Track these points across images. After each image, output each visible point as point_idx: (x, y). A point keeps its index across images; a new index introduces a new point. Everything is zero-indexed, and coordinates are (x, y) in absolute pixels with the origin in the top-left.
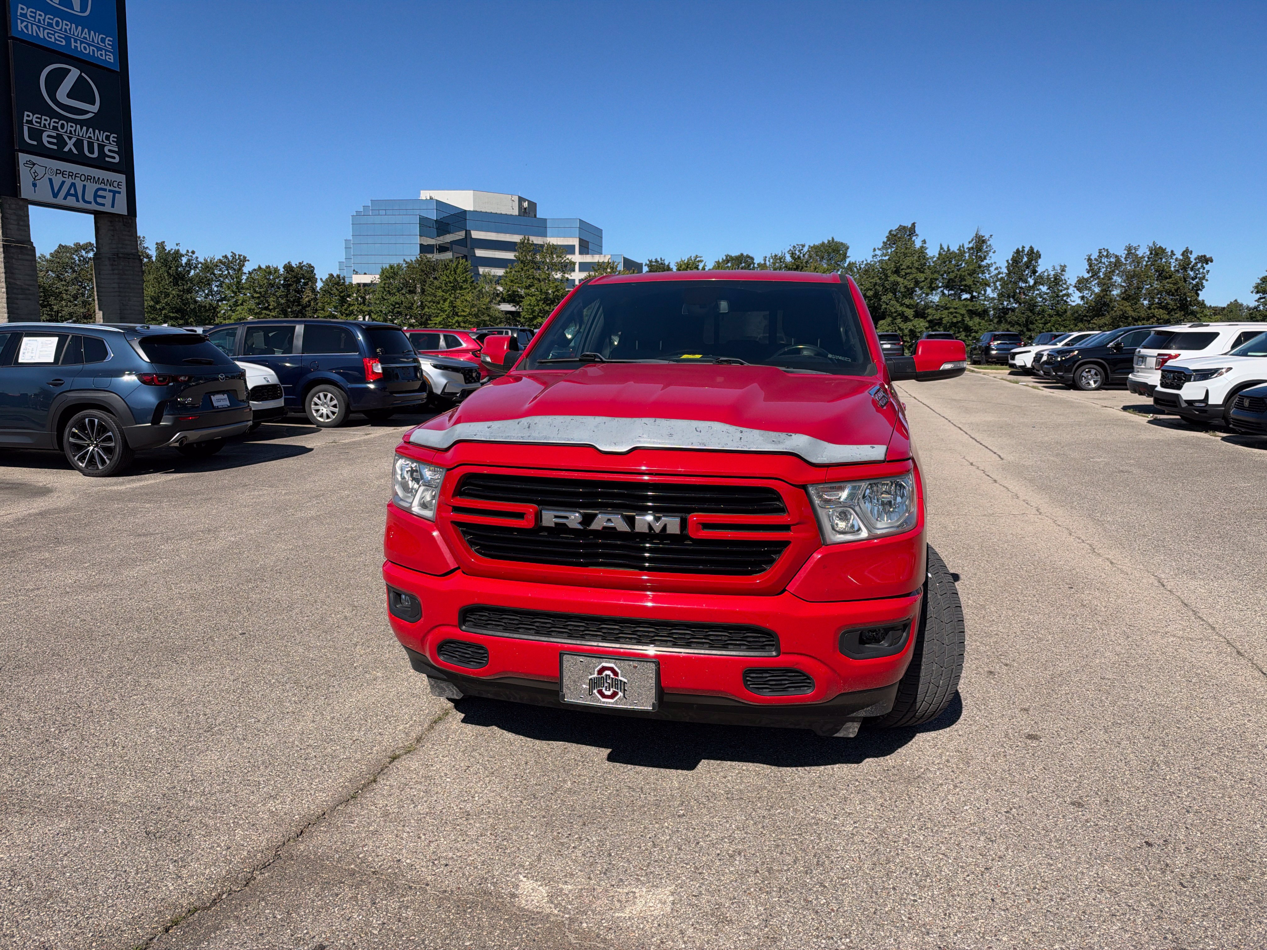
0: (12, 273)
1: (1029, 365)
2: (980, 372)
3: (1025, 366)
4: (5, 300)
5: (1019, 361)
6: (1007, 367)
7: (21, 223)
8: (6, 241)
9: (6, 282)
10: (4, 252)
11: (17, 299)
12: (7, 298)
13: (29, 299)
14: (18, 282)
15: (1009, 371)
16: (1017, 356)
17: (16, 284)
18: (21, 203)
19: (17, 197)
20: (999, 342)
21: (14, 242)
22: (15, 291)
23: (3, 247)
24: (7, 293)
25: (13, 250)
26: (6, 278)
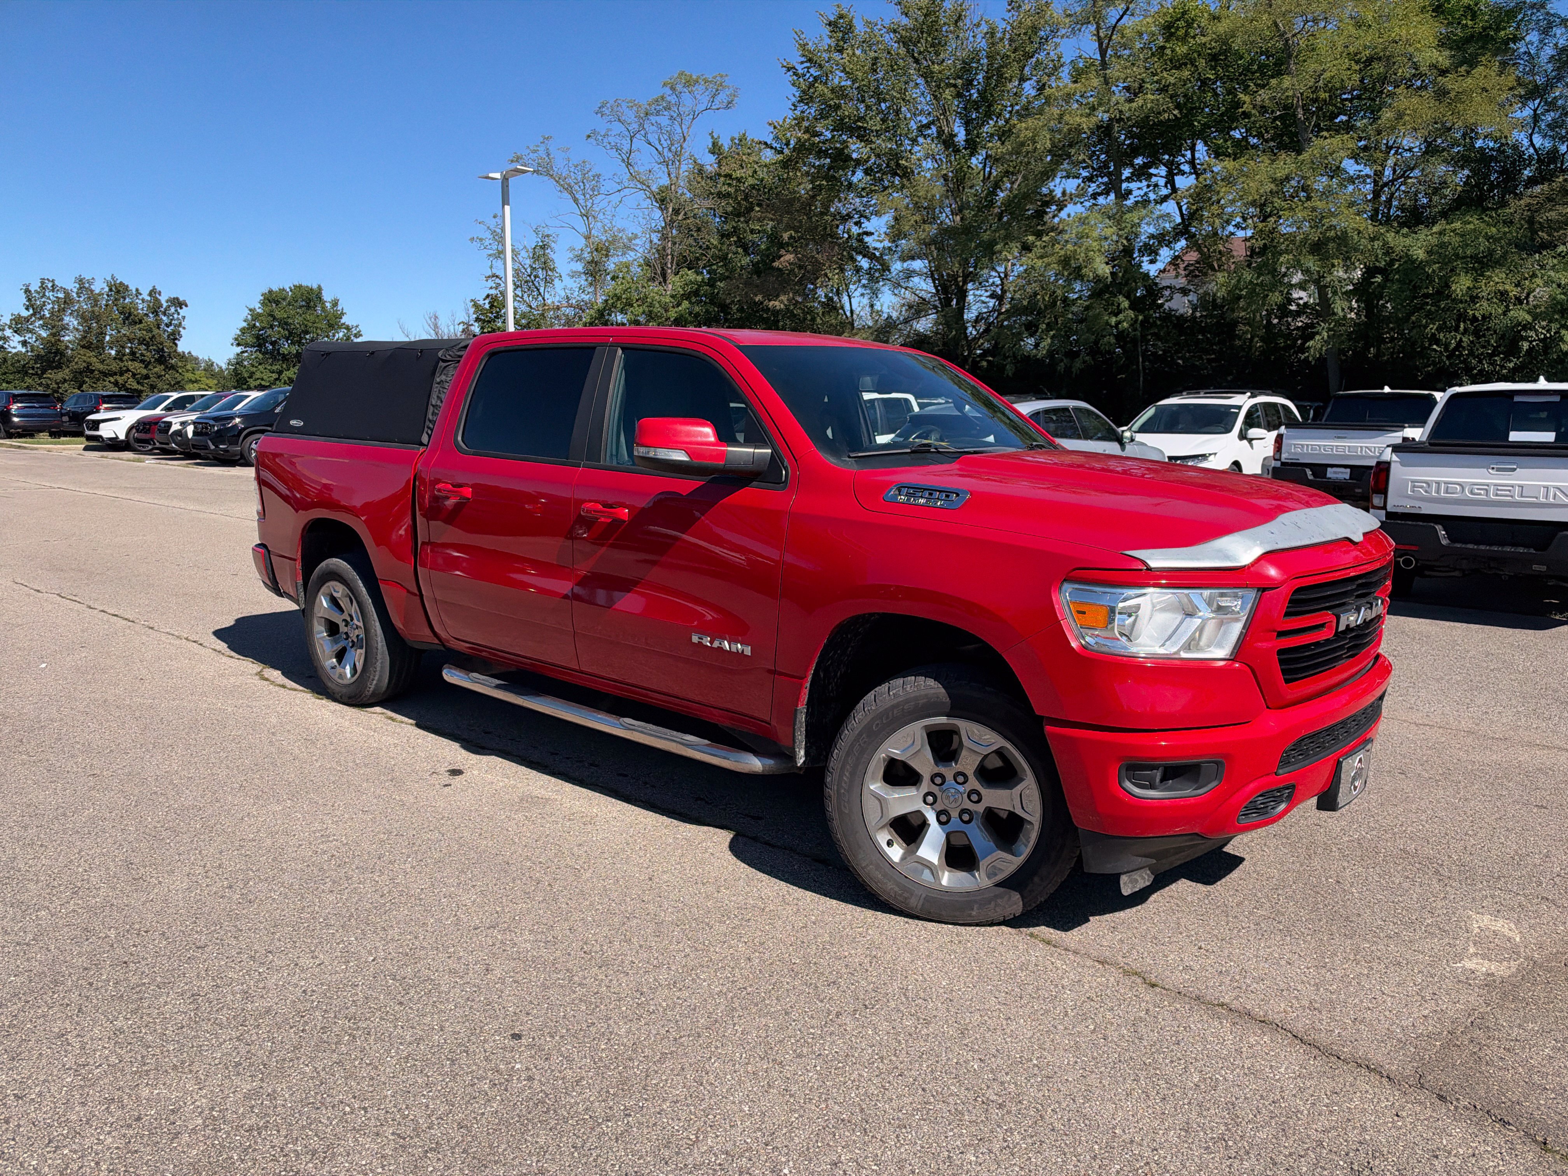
1: (122, 437)
2: (36, 449)
3: (117, 437)
5: (106, 431)
6: (83, 439)
15: (83, 446)
16: (102, 425)
20: (19, 405)
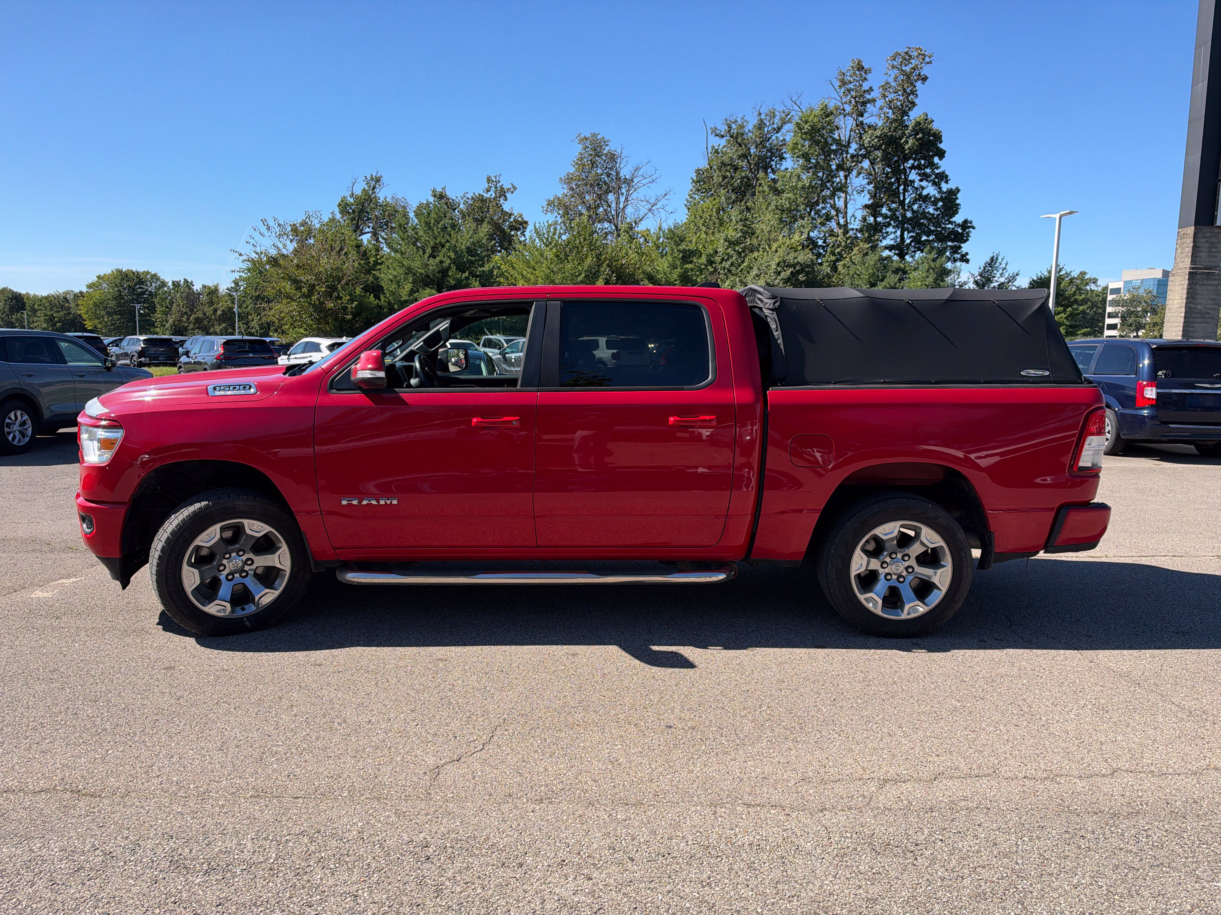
0: (1194, 298)
4: (1182, 324)
7: (1213, 250)
8: (1193, 268)
9: (1186, 307)
10: (1189, 279)
11: (1194, 323)
12: (1185, 322)
13: (1208, 323)
14: (1199, 307)
17: (1197, 309)
18: (1216, 230)
19: (1213, 225)
21: (1201, 269)
22: (1194, 315)
23: (1189, 275)
24: (1185, 318)
25: (1199, 276)
26: (1186, 303)
